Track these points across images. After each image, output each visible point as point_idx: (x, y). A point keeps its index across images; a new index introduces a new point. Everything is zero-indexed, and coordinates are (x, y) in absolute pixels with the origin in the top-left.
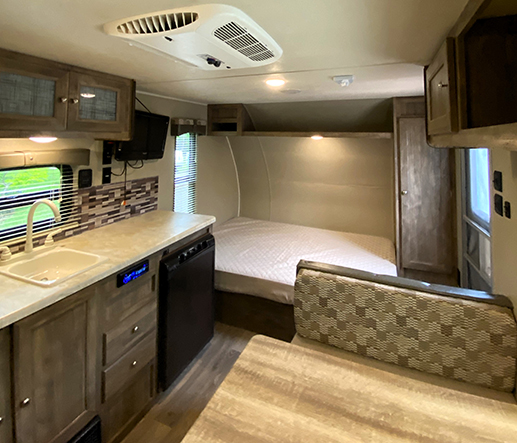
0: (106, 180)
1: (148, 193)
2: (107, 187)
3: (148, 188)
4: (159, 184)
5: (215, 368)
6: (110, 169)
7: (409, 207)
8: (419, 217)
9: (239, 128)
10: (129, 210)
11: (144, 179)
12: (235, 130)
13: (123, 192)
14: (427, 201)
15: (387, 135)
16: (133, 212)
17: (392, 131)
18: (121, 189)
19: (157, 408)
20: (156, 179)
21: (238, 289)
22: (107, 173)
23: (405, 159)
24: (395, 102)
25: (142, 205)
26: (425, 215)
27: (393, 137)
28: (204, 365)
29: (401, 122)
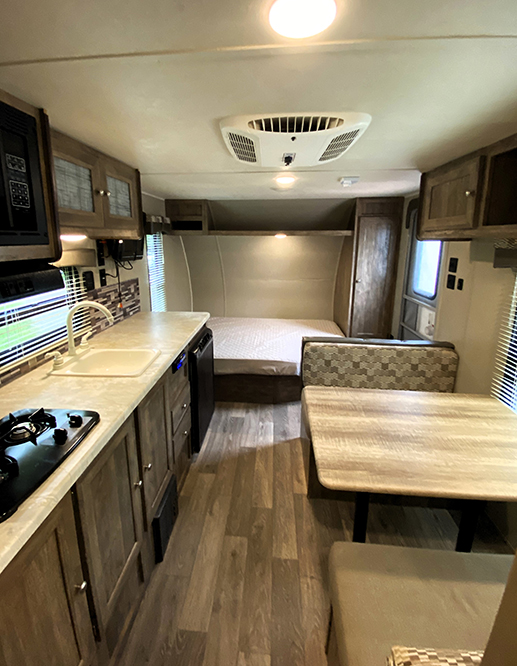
0: (103, 283)
1: (133, 295)
2: (105, 290)
3: (133, 291)
4: (140, 286)
5: (225, 431)
6: (104, 270)
7: (361, 292)
8: (367, 300)
9: (205, 226)
10: (122, 313)
11: (129, 281)
12: (201, 229)
13: (117, 294)
14: (375, 287)
15: (348, 233)
16: (126, 315)
17: (353, 229)
18: (115, 291)
19: (194, 466)
20: (136, 281)
21: (230, 371)
22: (103, 274)
23: (362, 252)
24: (358, 202)
25: (131, 307)
26: (371, 297)
27: (353, 234)
28: (215, 431)
29: (362, 221)
